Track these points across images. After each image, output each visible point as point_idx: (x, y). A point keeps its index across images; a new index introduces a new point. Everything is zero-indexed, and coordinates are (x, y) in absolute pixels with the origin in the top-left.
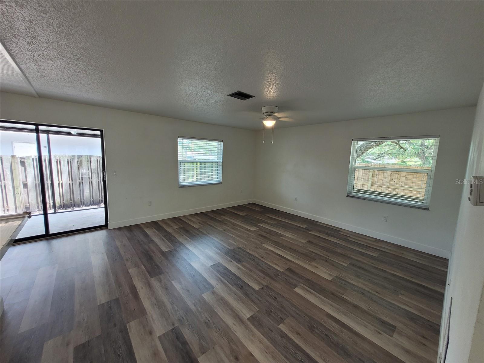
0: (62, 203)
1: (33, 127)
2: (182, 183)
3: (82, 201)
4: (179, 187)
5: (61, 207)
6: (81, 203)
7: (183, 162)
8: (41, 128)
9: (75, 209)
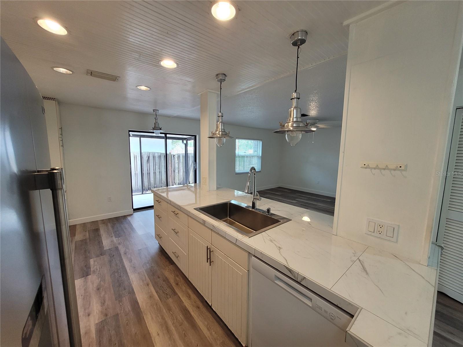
0: (137, 188)
1: (163, 135)
2: (237, 171)
3: (149, 187)
4: (236, 174)
5: (136, 191)
6: (149, 189)
7: (239, 157)
8: (168, 135)
9: (147, 192)
